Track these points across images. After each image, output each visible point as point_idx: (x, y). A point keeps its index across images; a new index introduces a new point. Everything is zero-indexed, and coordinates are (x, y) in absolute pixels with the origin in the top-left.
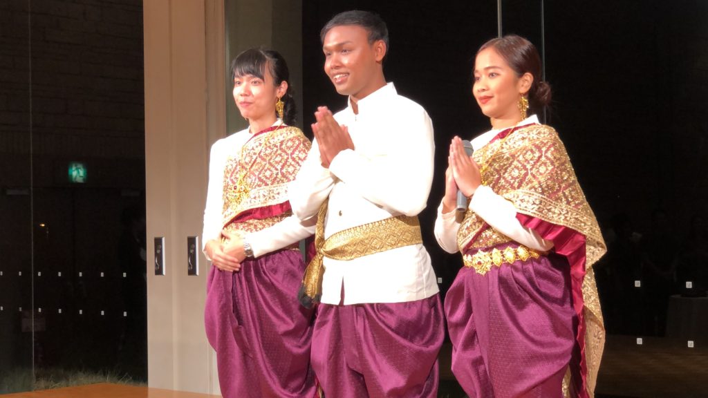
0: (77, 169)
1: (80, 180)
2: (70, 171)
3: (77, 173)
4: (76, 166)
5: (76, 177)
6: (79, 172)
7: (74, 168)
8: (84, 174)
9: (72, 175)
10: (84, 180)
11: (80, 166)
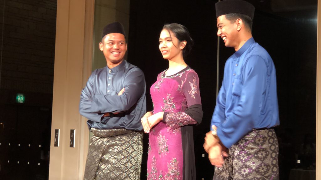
0: (20, 97)
1: (21, 102)
2: (17, 98)
3: (20, 99)
4: (20, 95)
5: (20, 100)
6: (21, 98)
7: (19, 96)
8: (23, 99)
9: (18, 100)
10: (23, 102)
11: (22, 95)
